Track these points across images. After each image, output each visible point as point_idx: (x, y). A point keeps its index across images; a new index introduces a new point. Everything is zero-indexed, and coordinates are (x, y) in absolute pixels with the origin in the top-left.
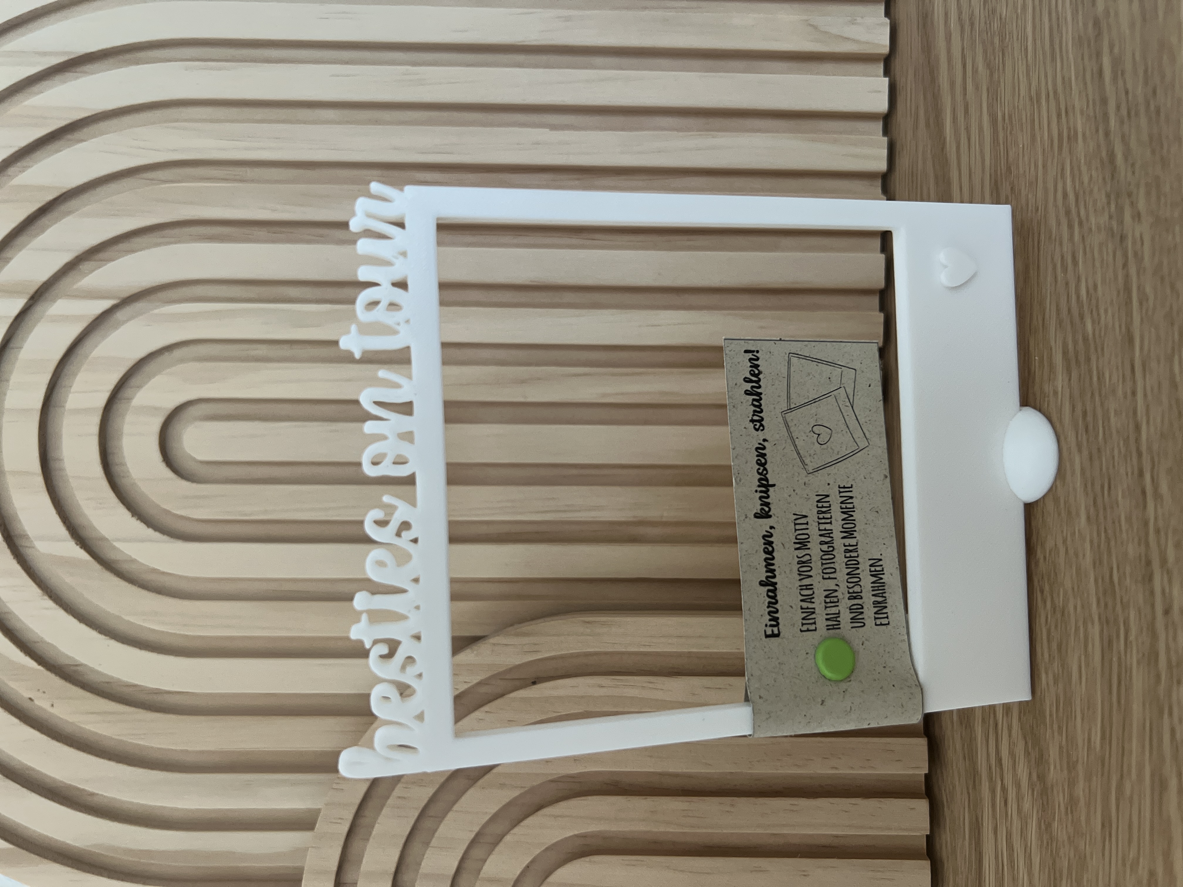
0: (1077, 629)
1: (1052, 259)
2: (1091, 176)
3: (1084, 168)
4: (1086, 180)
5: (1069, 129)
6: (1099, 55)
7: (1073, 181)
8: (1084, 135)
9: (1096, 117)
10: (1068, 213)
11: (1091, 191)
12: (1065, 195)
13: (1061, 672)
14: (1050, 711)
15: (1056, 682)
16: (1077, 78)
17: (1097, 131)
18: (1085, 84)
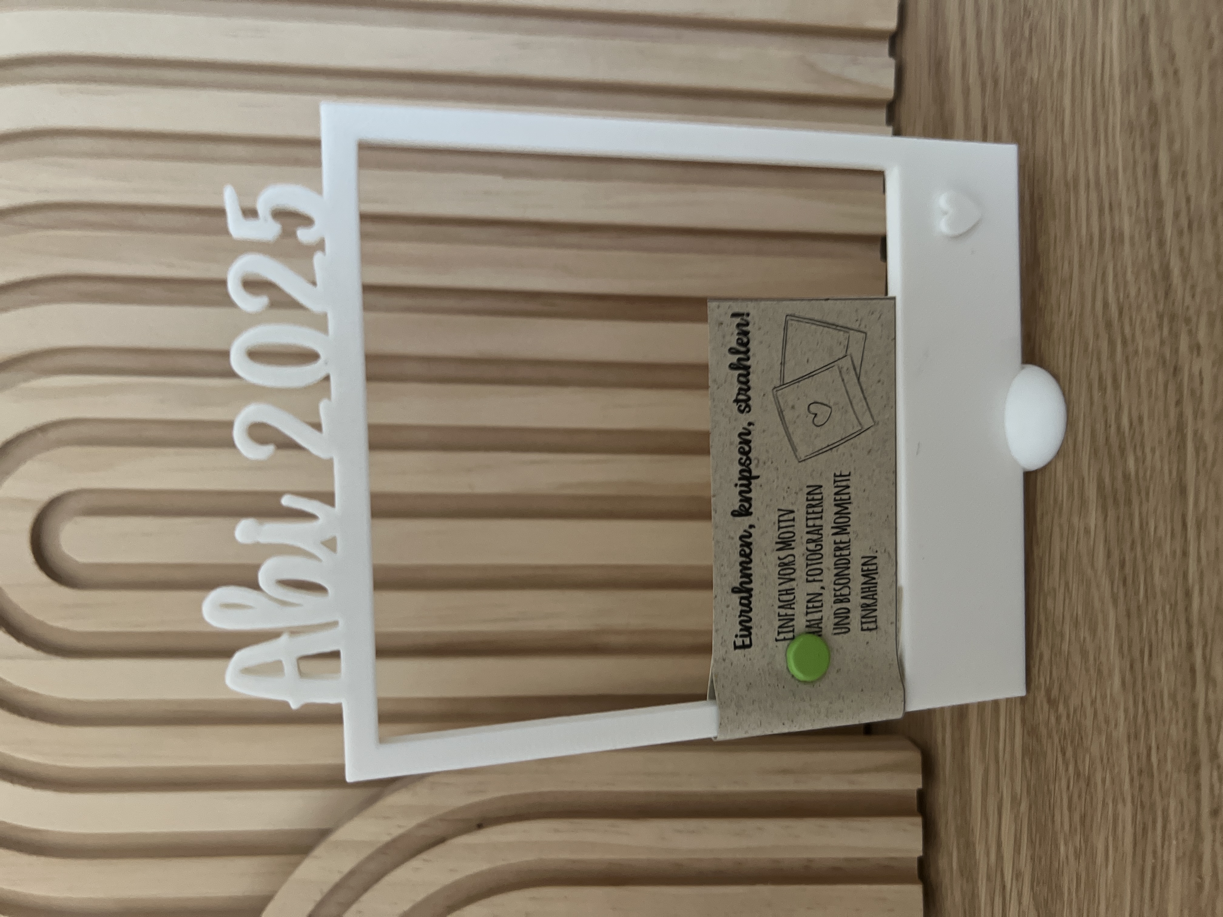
0: (1105, 804)
1: (1088, 376)
2: (1139, 289)
3: (1130, 276)
4: (1133, 292)
5: (1113, 230)
6: (1154, 148)
7: (1117, 290)
8: (1132, 238)
9: (1147, 221)
10: (1109, 325)
11: (1139, 308)
12: (1106, 305)
13: (1083, 848)
14: (1069, 889)
15: (1077, 856)
16: (1125, 170)
17: (1149, 237)
18: (1136, 180)
